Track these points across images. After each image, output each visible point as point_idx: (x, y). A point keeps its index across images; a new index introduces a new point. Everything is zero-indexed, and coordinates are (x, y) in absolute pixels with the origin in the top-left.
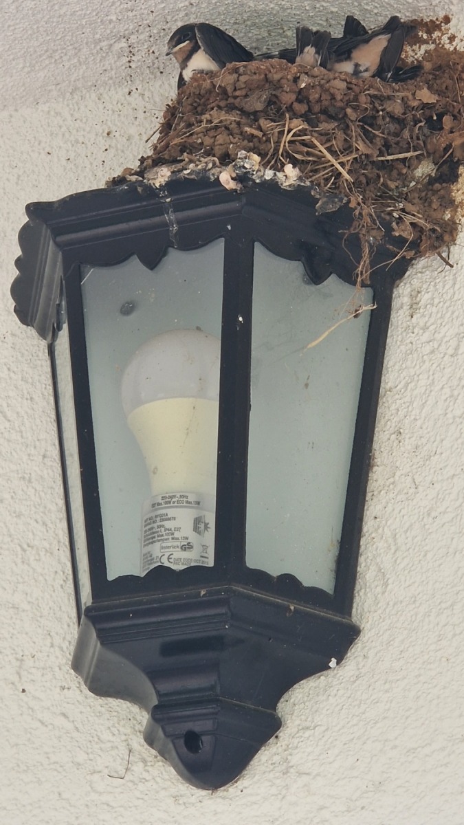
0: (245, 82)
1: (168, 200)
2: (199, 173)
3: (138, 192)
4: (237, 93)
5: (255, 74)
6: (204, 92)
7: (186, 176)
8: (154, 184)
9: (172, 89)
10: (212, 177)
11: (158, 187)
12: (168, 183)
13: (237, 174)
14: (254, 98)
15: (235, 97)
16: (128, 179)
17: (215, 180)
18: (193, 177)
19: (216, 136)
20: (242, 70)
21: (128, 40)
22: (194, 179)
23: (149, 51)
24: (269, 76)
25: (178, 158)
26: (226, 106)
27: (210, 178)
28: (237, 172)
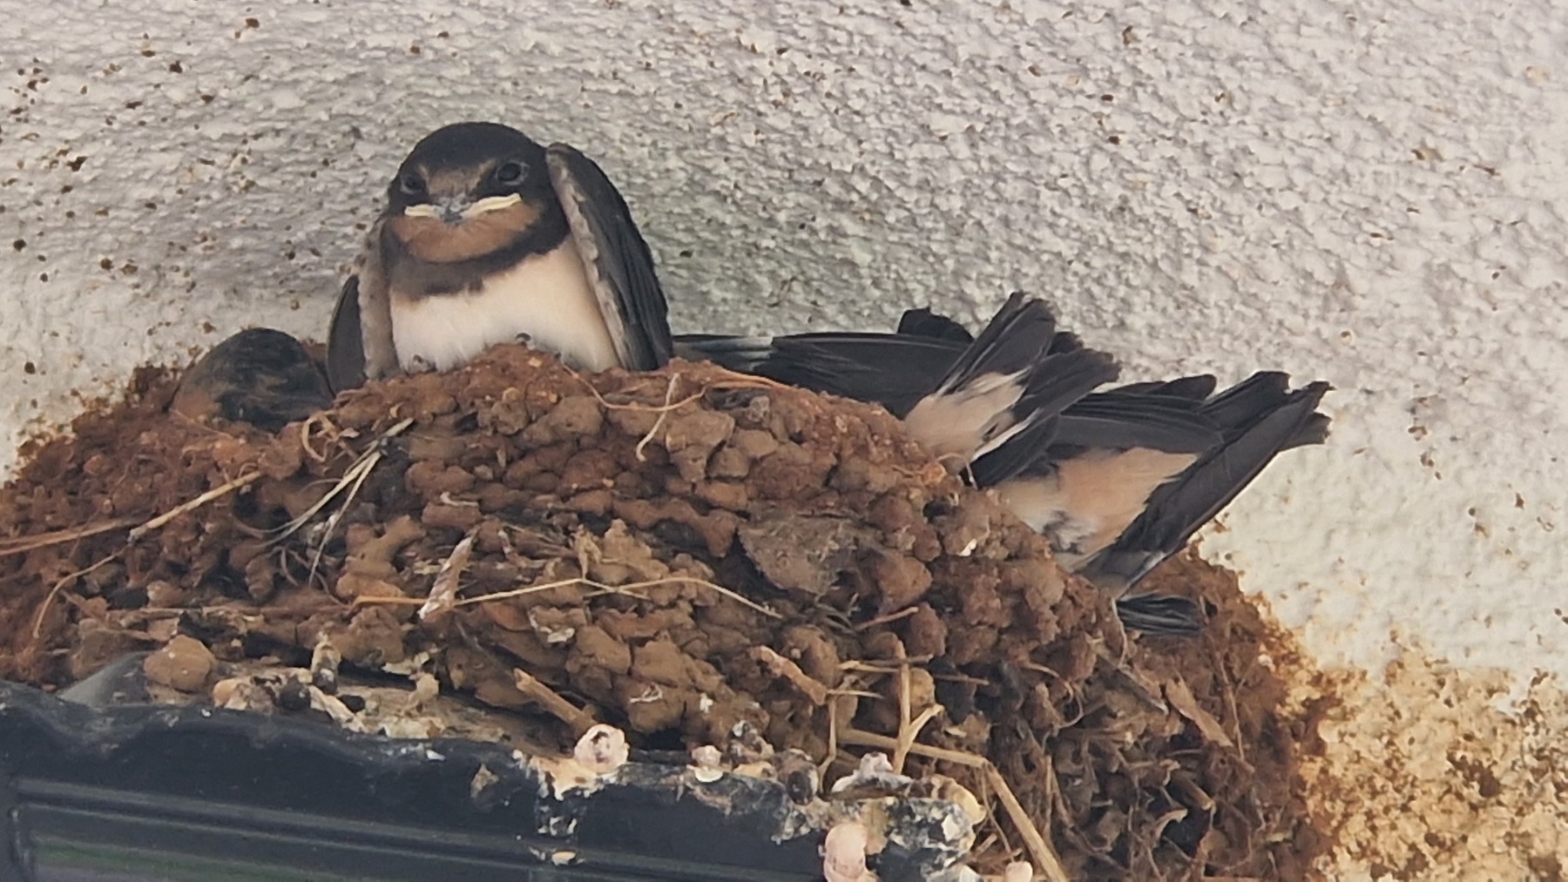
0: (754, 462)
1: (562, 857)
2: (752, 796)
3: (469, 788)
4: (718, 492)
7: (698, 791)
8: (549, 778)
10: (788, 828)
11: (559, 796)
12: (607, 794)
13: (891, 843)
15: (706, 507)
16: (315, 705)
18: (723, 802)
22: (716, 813)
25: (388, 668)
26: (653, 528)
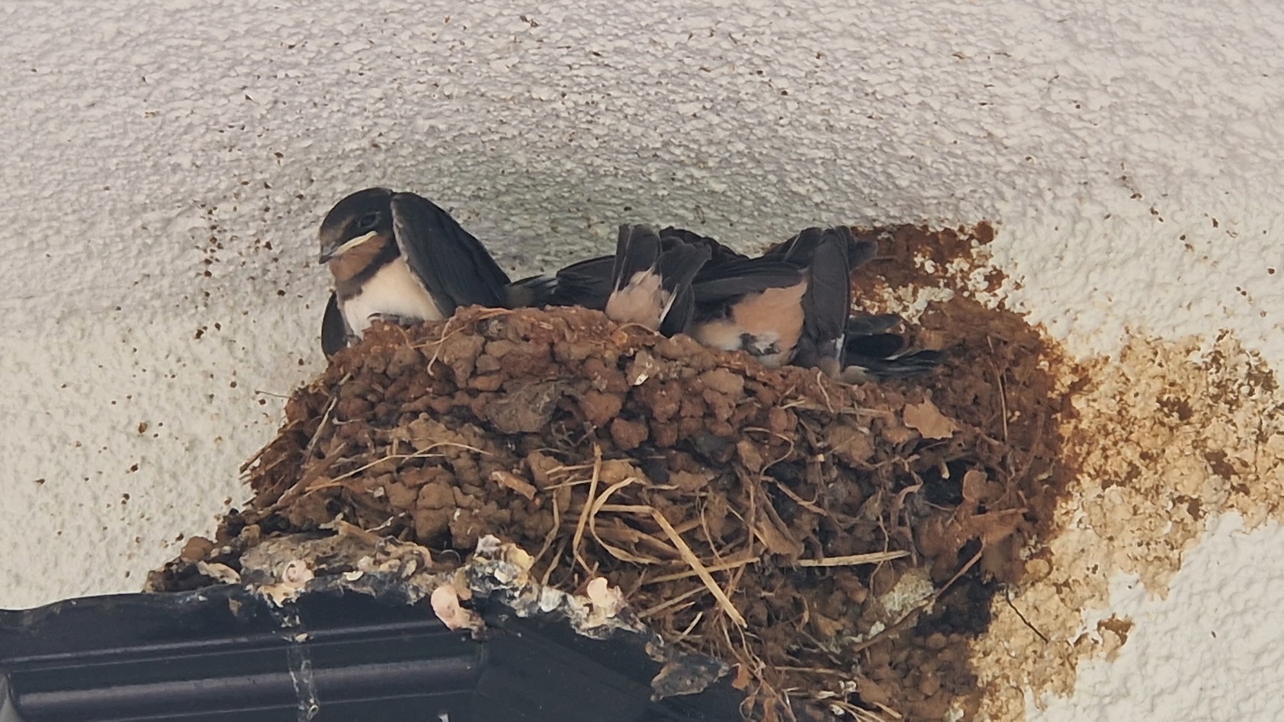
0: (500, 359)
1: (301, 637)
2: (382, 583)
3: (231, 612)
4: (479, 383)
5: (526, 339)
6: (397, 370)
7: (351, 586)
8: (270, 597)
9: (303, 335)
10: (413, 596)
11: (279, 605)
12: (303, 598)
13: (473, 591)
14: (519, 398)
15: (474, 393)
16: (203, 572)
17: (420, 601)
18: (367, 589)
19: (421, 486)
20: (494, 326)
21: (210, 212)
22: (368, 596)
23: (258, 241)
24: (561, 348)
25: (322, 526)
26: (449, 412)
27: (406, 597)
28: (476, 588)
